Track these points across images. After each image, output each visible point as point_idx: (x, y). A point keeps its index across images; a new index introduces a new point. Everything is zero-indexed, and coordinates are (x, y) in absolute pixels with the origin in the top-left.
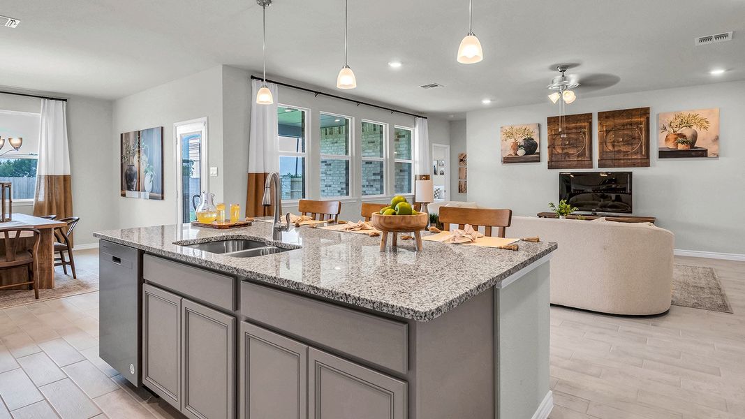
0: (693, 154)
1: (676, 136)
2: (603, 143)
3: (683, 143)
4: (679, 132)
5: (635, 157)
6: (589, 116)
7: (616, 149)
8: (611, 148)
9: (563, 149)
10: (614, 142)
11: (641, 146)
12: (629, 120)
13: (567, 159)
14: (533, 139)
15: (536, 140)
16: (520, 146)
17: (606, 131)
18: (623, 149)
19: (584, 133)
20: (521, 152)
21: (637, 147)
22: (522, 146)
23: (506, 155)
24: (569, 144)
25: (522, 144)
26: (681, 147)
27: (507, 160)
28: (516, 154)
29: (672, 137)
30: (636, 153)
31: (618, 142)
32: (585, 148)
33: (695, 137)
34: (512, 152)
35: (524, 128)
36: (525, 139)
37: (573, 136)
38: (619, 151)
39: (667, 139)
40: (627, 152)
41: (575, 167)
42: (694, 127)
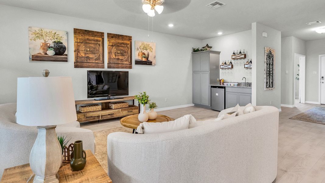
0: (148, 63)
1: (142, 54)
2: (110, 53)
3: (144, 58)
4: (143, 52)
5: (126, 63)
6: (102, 34)
7: (117, 57)
8: (114, 56)
9: (85, 54)
10: (116, 53)
11: (128, 57)
12: (123, 41)
13: (88, 61)
14: (62, 43)
15: (65, 44)
16: (49, 47)
17: (112, 45)
18: (120, 57)
19: (99, 45)
20: (51, 53)
21: (126, 57)
22: (52, 47)
23: (35, 53)
24: (89, 51)
25: (52, 45)
26: (144, 60)
27: (36, 58)
28: (46, 54)
29: (141, 54)
30: (126, 61)
31: (118, 53)
32: (100, 55)
33: (148, 55)
34: (41, 52)
35: (53, 32)
36: (54, 42)
37: (92, 45)
38: (118, 59)
39: (139, 55)
40: (122, 60)
41: (94, 67)
42: (148, 50)
